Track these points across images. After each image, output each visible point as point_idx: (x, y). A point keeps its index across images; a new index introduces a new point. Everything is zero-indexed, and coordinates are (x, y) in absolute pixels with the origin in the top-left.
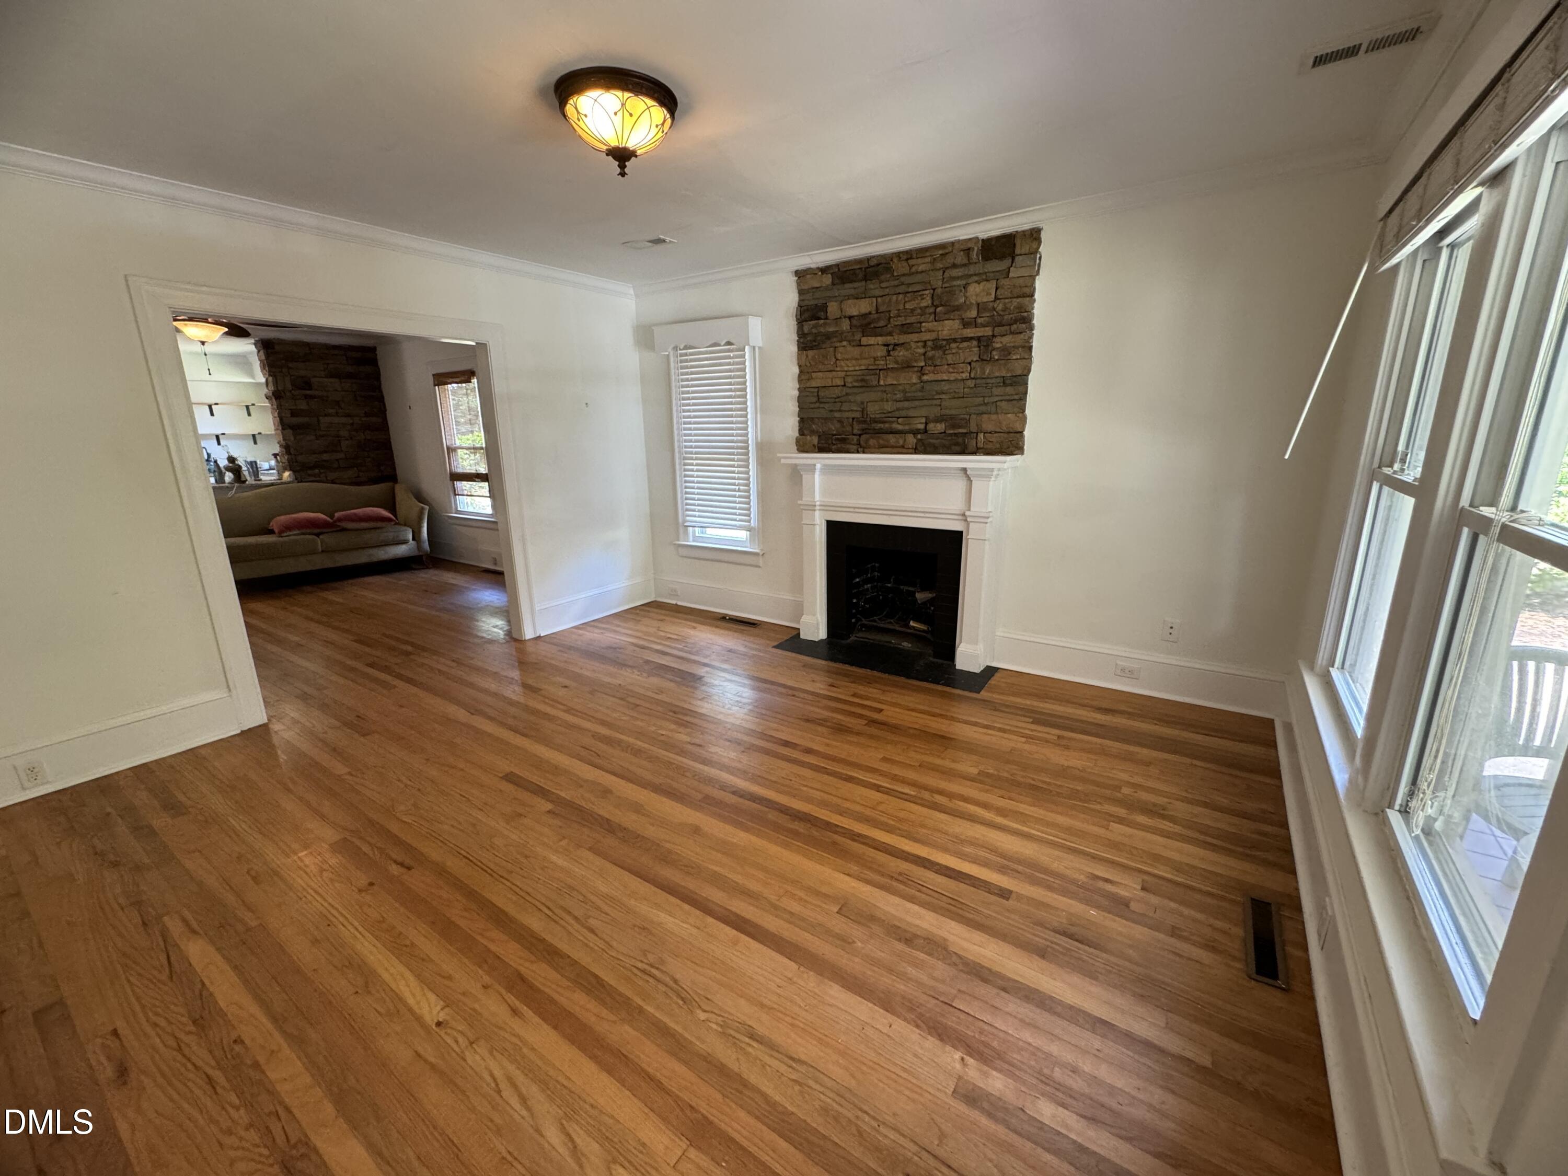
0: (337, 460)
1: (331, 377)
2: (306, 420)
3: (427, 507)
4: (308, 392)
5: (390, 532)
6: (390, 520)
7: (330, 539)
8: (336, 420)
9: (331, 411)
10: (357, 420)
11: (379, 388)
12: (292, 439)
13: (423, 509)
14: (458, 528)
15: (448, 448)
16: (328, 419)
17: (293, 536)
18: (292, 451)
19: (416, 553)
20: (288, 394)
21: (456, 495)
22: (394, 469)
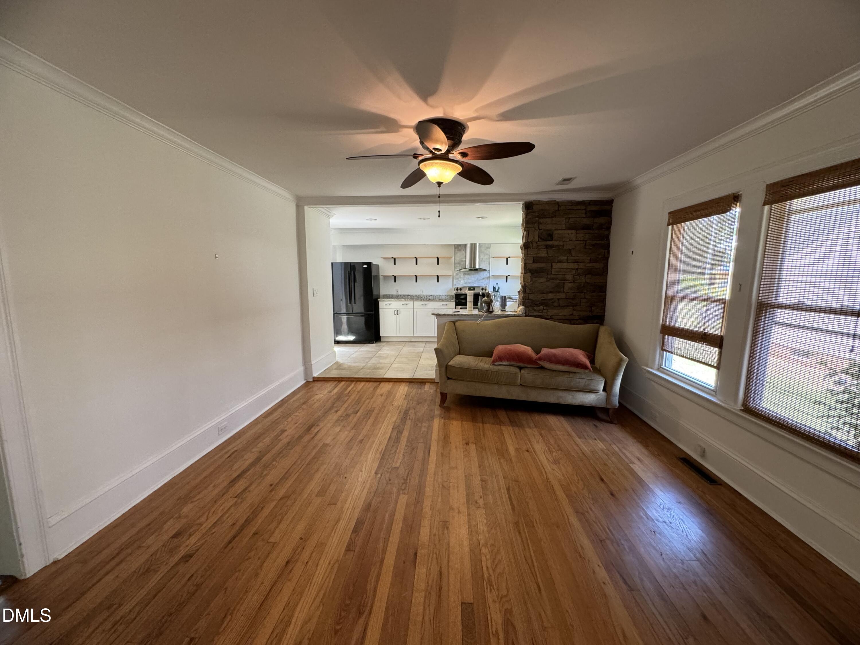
0: (559, 299)
1: (570, 229)
2: (542, 265)
3: (626, 359)
4: (550, 243)
5: (581, 379)
6: (585, 367)
7: (528, 375)
8: (565, 265)
9: (564, 258)
10: (582, 265)
11: (607, 238)
12: (530, 280)
13: (621, 360)
14: (656, 386)
15: (667, 297)
16: (559, 265)
17: (502, 367)
18: (528, 291)
19: (603, 405)
20: (535, 244)
21: (663, 350)
22: (604, 310)
